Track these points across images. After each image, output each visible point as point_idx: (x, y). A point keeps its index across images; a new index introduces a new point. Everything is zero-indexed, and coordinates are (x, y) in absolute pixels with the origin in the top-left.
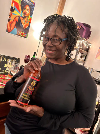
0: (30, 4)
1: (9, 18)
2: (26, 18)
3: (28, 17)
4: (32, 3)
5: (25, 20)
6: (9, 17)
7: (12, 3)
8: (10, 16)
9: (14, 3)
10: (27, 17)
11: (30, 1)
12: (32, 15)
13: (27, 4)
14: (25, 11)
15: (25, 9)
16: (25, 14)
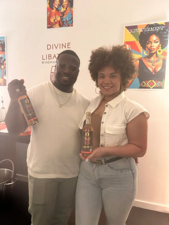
0: (157, 29)
2: (155, 55)
3: (158, 52)
4: (162, 25)
5: (152, 59)
7: (125, 46)
9: (127, 45)
10: (156, 52)
11: (157, 25)
12: (166, 45)
13: (151, 34)
14: (149, 46)
15: (148, 44)
16: (150, 50)
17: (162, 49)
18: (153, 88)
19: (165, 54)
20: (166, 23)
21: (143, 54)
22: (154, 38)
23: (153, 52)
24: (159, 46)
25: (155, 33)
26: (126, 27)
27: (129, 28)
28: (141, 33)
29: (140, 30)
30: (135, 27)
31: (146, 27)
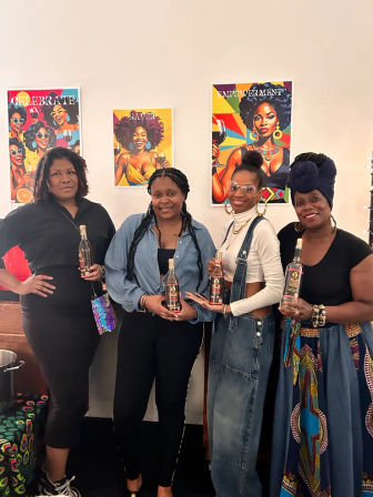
0: (272, 92)
1: (214, 163)
2: (269, 140)
3: (274, 136)
4: (279, 86)
5: (265, 147)
6: (212, 161)
7: (214, 122)
8: (213, 158)
9: (218, 121)
10: (271, 135)
11: (271, 86)
12: (289, 123)
13: (260, 101)
14: (258, 123)
15: (256, 119)
16: (261, 131)
17: (281, 129)
18: (269, 202)
19: (287, 139)
20: (285, 83)
21: (248, 139)
22: (266, 109)
23: (266, 135)
24: (275, 125)
25: (268, 100)
26: (215, 86)
27: (220, 88)
28: (243, 99)
29: (240, 94)
30: (231, 87)
31: (251, 88)
